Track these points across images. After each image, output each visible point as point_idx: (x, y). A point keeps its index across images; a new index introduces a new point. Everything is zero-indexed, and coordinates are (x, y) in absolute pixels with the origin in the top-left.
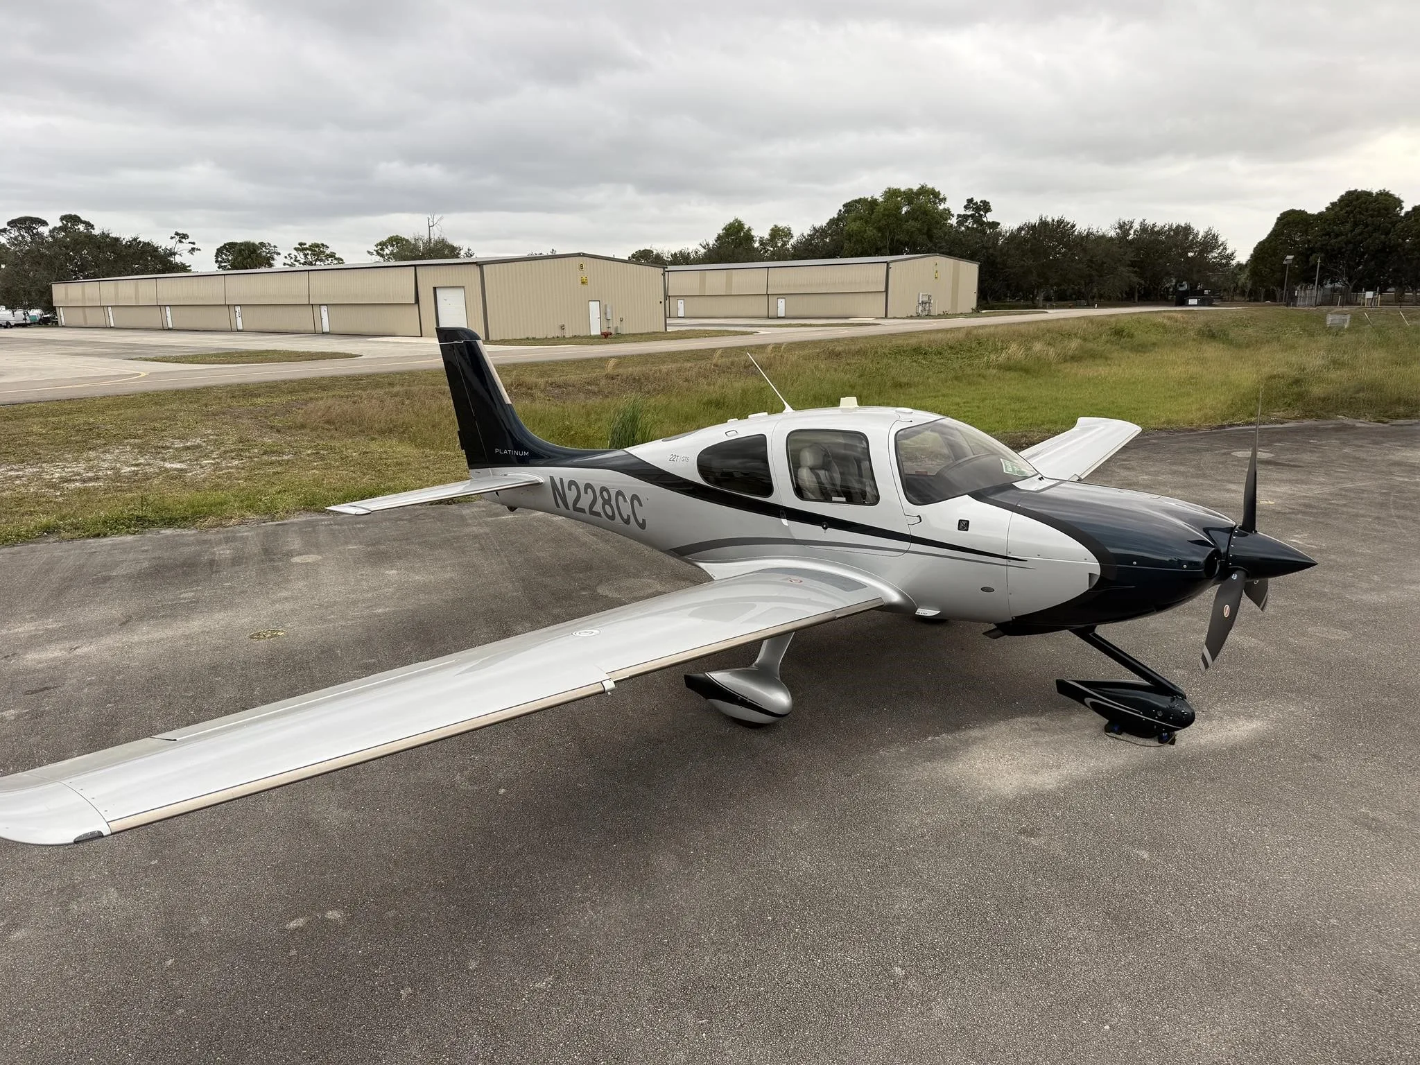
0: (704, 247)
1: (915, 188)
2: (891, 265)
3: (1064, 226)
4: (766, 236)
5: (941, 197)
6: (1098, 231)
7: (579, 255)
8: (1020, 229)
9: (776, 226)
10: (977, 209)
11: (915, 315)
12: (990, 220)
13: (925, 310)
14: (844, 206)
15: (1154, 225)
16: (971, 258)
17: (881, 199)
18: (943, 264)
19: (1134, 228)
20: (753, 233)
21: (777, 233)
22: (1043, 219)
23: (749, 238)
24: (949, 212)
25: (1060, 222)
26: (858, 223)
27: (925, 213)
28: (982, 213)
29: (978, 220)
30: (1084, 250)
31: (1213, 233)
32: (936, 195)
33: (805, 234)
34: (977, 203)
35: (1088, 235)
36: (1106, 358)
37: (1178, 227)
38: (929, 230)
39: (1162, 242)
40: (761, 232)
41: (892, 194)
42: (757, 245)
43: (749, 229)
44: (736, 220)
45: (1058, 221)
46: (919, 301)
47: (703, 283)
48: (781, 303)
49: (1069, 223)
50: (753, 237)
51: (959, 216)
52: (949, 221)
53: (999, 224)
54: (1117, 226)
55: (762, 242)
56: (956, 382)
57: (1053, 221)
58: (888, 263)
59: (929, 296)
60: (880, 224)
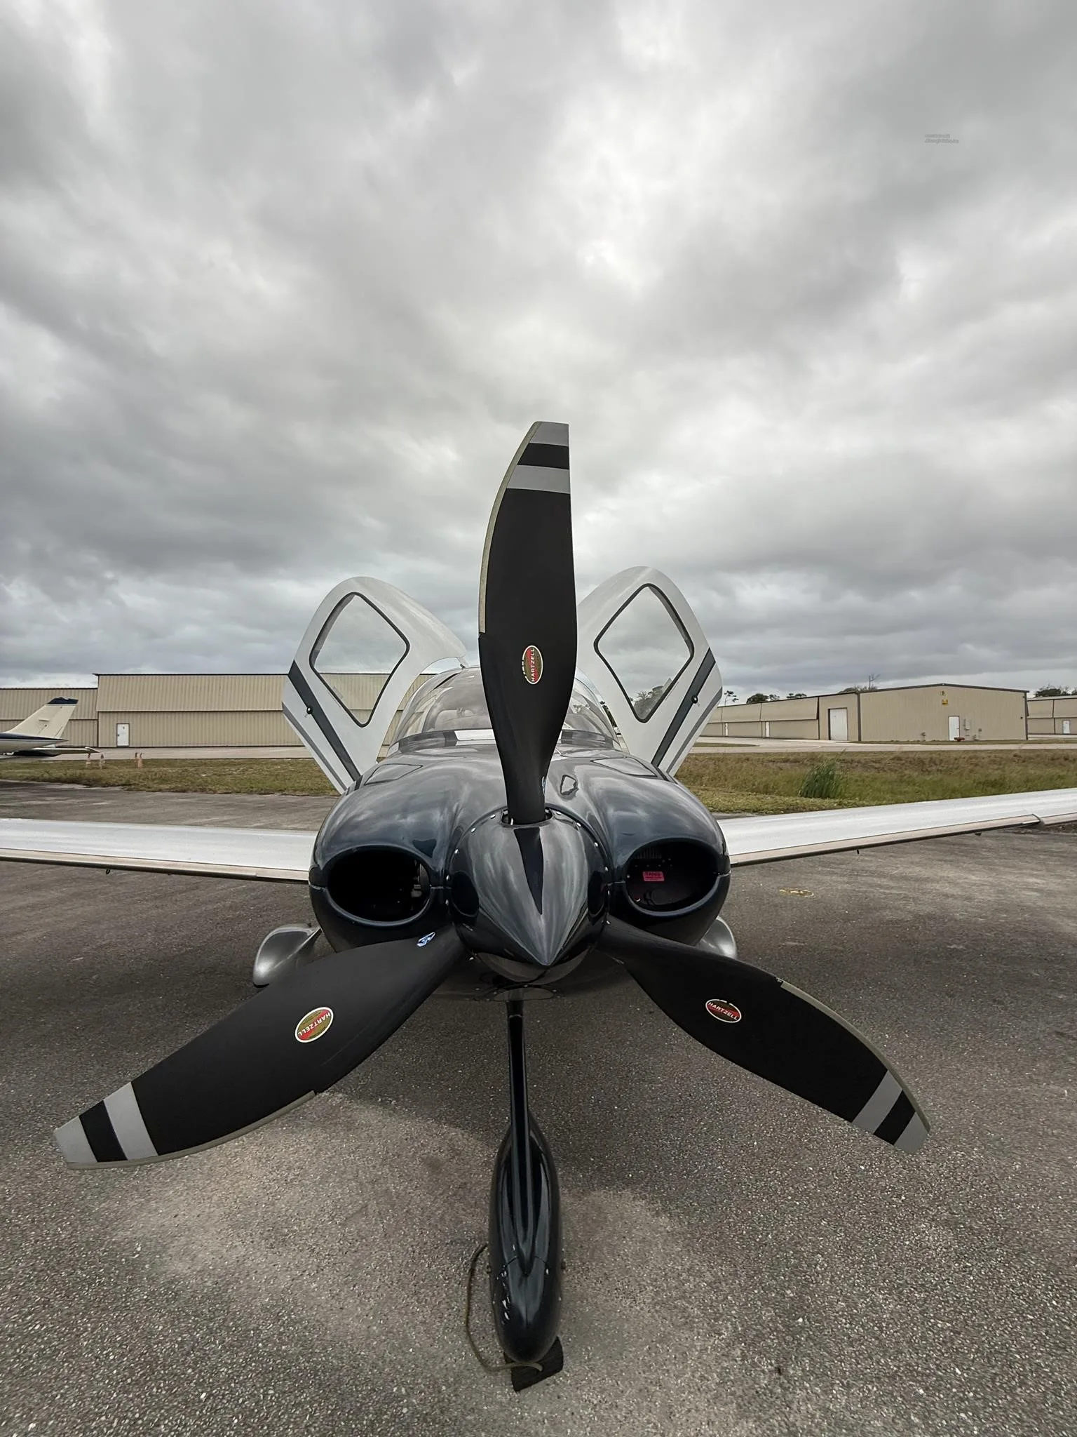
7: (941, 685)
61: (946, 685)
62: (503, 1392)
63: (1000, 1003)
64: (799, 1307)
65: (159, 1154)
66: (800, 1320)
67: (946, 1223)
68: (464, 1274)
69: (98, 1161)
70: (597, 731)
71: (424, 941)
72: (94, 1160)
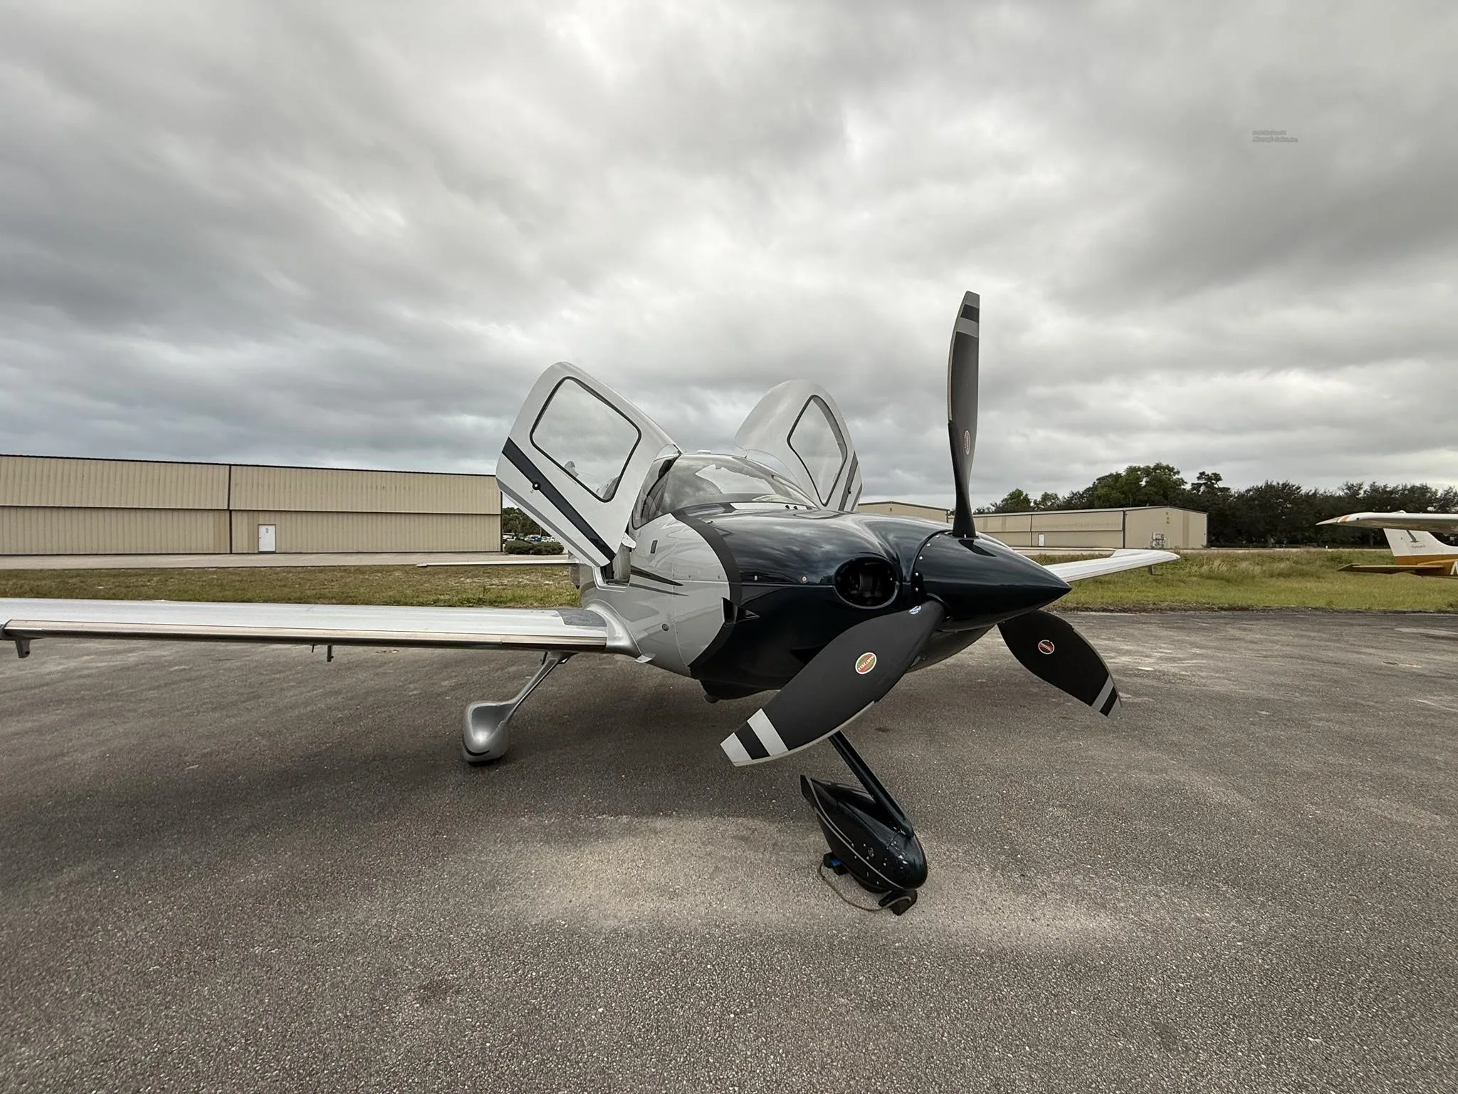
0: (994, 506)
1: (1152, 466)
2: (1127, 513)
3: (1289, 489)
4: (1039, 499)
5: (1175, 471)
6: (1325, 492)
7: (890, 503)
8: (1248, 491)
9: (1046, 493)
10: (1209, 479)
11: (1150, 547)
12: (1221, 486)
13: (1159, 544)
14: (1097, 480)
15: (1385, 487)
16: (1202, 510)
17: (1124, 474)
18: (1176, 514)
19: (1364, 489)
20: (1029, 497)
21: (1046, 497)
22: (1269, 483)
23: (1027, 500)
24: (1183, 481)
25: (1285, 485)
26: (1105, 489)
27: (1161, 481)
28: (1213, 481)
29: (1210, 487)
30: (1311, 505)
31: (1454, 491)
32: (1171, 470)
33: (1066, 497)
34: (1208, 475)
35: (1315, 494)
36: (1318, 578)
37: (1413, 487)
38: (1165, 492)
39: (1397, 499)
40: (1035, 496)
41: (1132, 470)
42: (1032, 504)
43: (1027, 495)
44: (1017, 490)
45: (1283, 484)
46: (1152, 538)
47: (1004, 524)
48: (1042, 538)
49: (1293, 486)
50: (1029, 500)
51: (1193, 484)
52: (1182, 487)
53: (1229, 489)
54: (1344, 487)
55: (1035, 502)
56: (1154, 584)
57: (1278, 484)
58: (1124, 512)
59: (1162, 535)
60: (1124, 489)
61: (893, 503)
62: (893, 918)
63: (1024, 707)
64: (1013, 852)
65: (789, 750)
66: (1019, 856)
67: (1060, 806)
68: (820, 881)
69: (752, 759)
70: (814, 506)
71: (915, 611)
72: (750, 759)
